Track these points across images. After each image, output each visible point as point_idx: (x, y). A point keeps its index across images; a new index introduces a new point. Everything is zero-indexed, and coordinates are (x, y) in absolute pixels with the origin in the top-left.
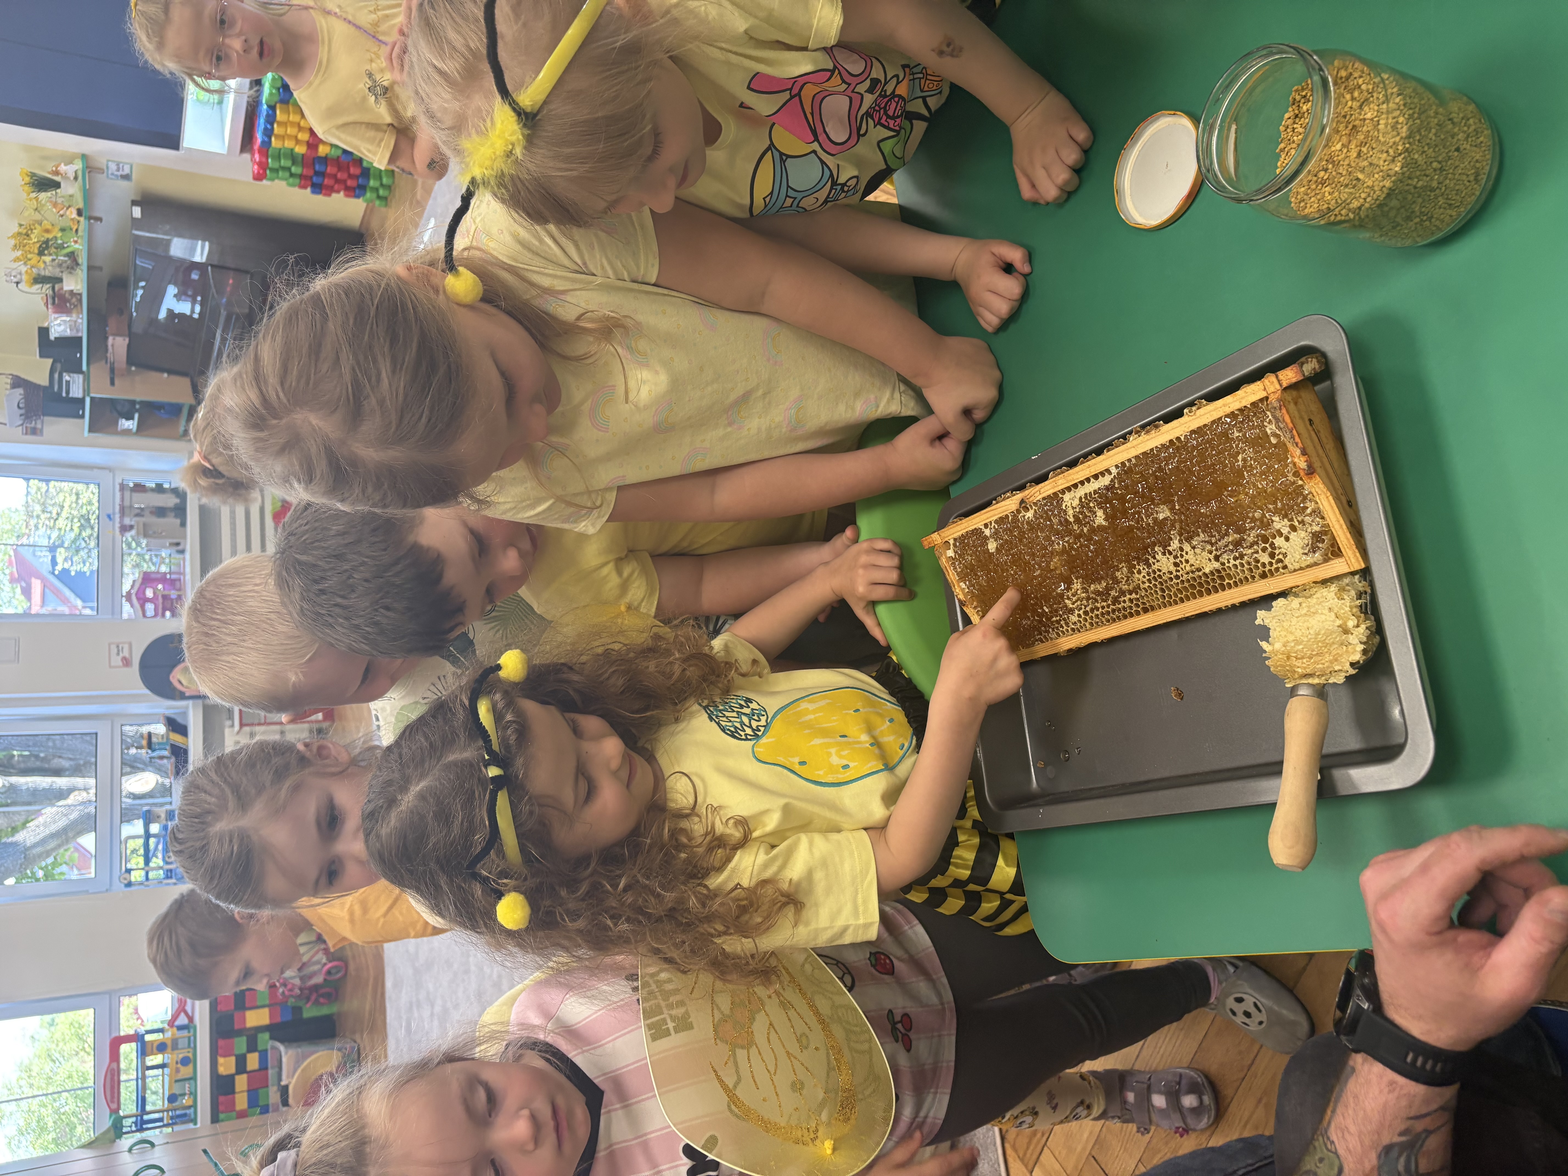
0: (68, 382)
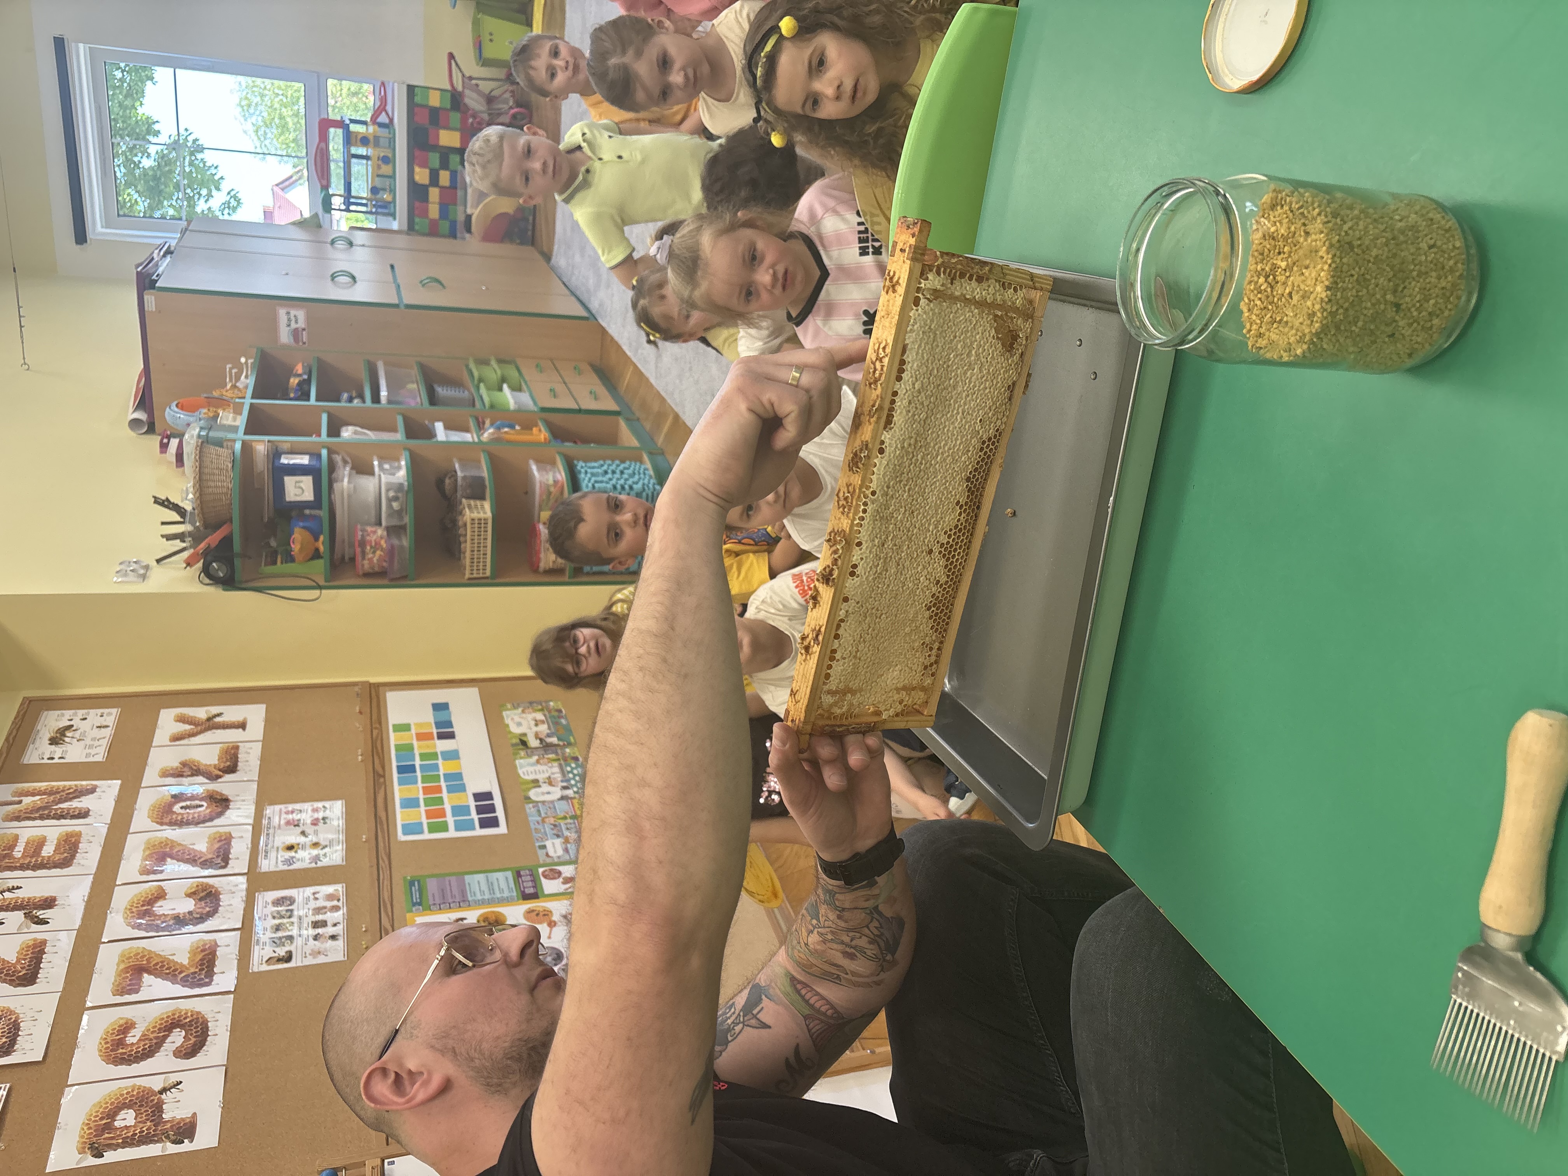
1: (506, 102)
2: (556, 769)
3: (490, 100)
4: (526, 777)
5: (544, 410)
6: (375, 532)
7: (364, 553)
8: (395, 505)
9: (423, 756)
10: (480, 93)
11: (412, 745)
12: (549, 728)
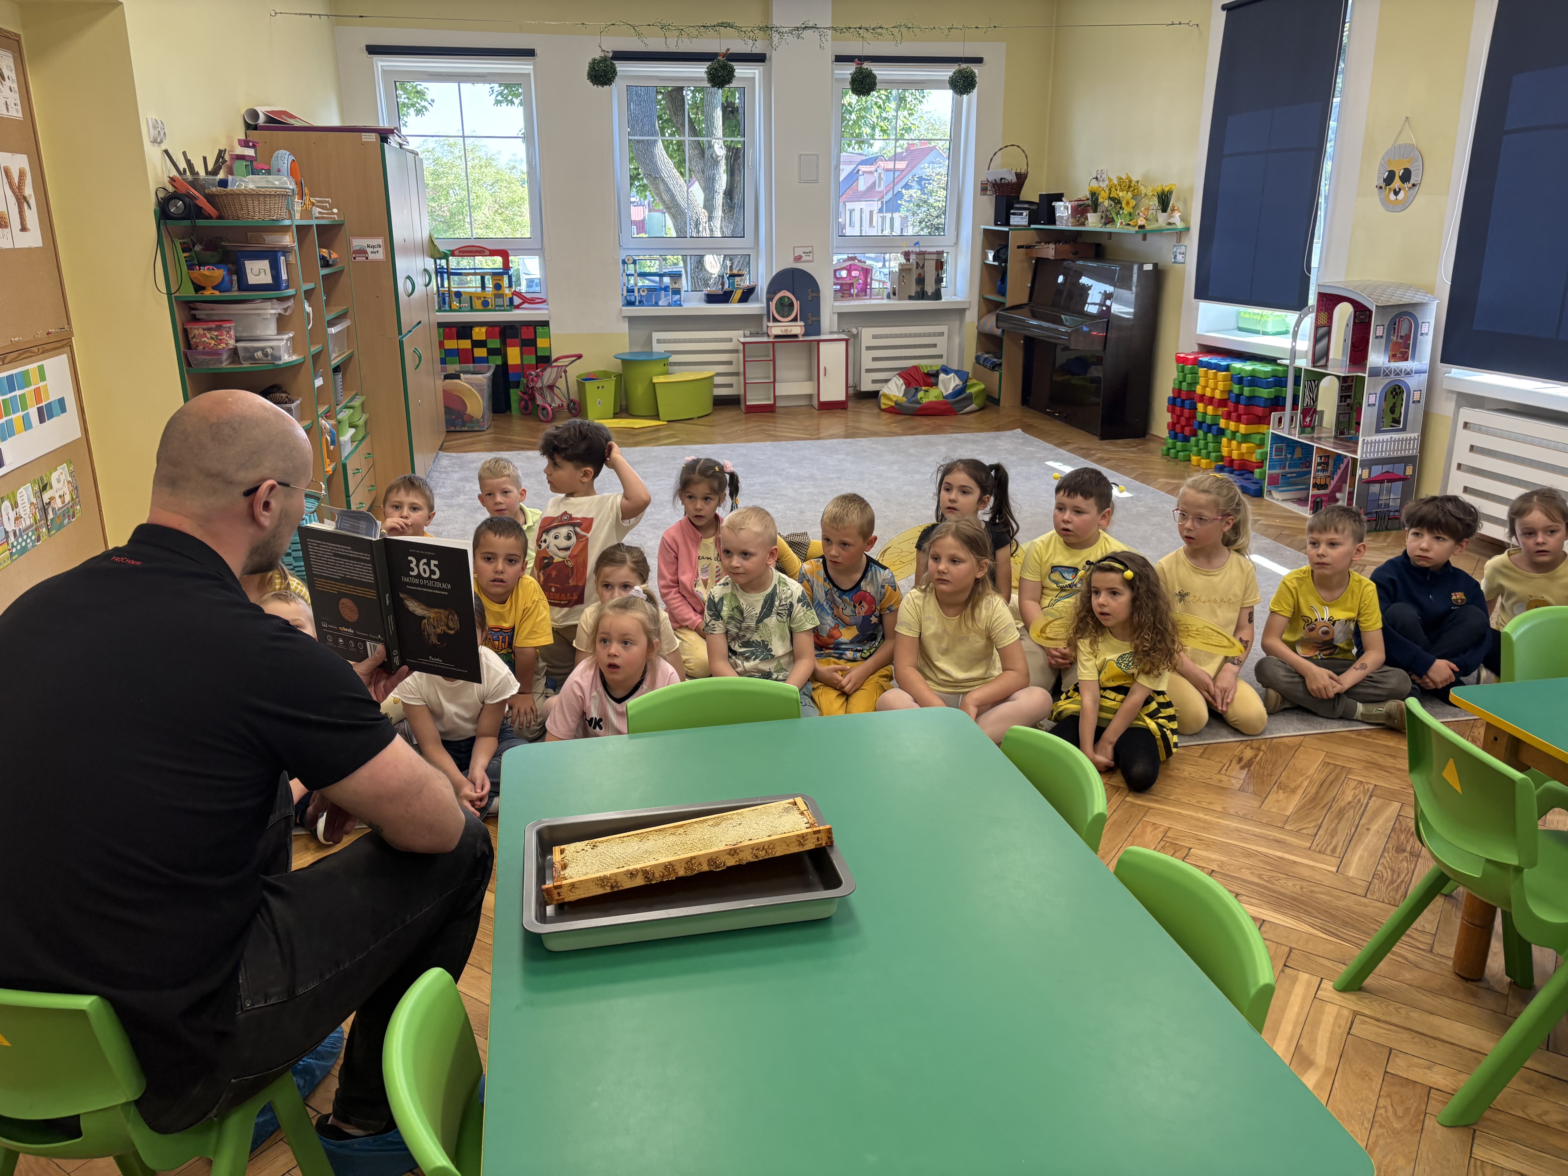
0: (1021, 214)
1: (553, 400)
2: (28, 523)
3: (551, 387)
4: (18, 495)
5: (344, 466)
6: (230, 337)
7: (209, 329)
8: (259, 354)
9: (22, 397)
10: (556, 380)
11: (31, 385)
12: (59, 509)
